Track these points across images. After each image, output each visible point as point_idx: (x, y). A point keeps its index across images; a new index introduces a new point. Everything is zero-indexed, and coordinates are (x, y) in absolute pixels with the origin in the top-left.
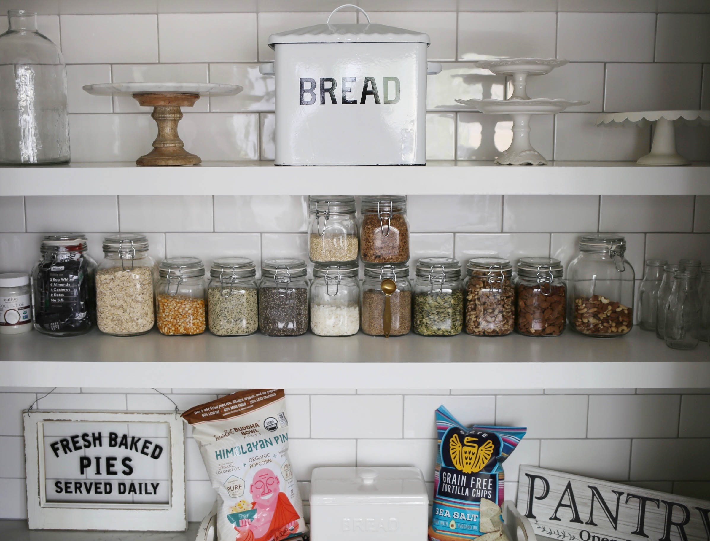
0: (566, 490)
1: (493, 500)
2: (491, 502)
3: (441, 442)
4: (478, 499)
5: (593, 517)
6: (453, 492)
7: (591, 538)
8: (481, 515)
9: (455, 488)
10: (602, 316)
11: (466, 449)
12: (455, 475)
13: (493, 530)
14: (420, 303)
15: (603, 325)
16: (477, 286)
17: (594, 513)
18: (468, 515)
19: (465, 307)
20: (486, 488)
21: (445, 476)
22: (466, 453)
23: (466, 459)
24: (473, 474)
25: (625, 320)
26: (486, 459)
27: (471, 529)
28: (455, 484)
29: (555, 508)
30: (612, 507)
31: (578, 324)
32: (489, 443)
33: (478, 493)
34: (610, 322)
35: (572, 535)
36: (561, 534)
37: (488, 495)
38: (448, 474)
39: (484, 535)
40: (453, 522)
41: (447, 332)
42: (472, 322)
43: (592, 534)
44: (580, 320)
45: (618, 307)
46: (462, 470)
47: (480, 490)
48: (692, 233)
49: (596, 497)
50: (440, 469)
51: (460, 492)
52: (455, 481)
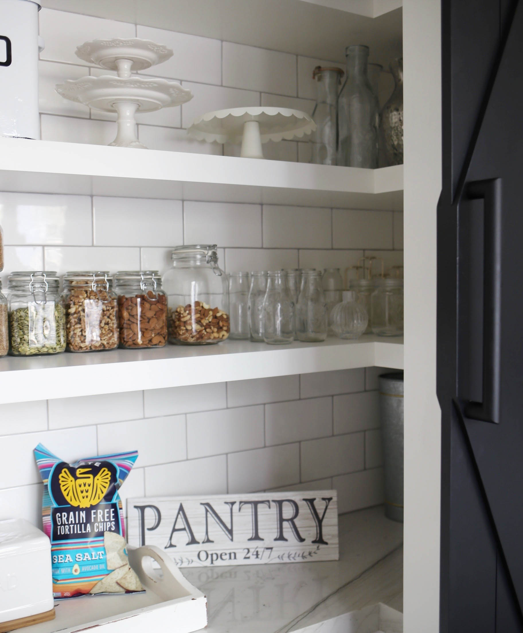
0: (179, 513)
1: (117, 531)
2: (115, 534)
3: (47, 482)
4: (101, 534)
5: (209, 534)
6: (72, 533)
7: (210, 557)
8: (107, 551)
9: (74, 527)
10: (205, 322)
11: (79, 481)
12: (72, 514)
13: (122, 565)
14: (20, 318)
15: (206, 331)
16: (81, 297)
17: (209, 530)
18: (93, 553)
19: (68, 322)
20: (108, 520)
21: (59, 517)
22: (80, 486)
23: (82, 492)
24: (93, 507)
25: (225, 324)
26: (105, 487)
27: (97, 569)
28: (73, 522)
29: (169, 536)
30: (227, 520)
31: (181, 333)
32: (104, 470)
33: (101, 527)
34: (212, 327)
35: (190, 559)
36: (178, 561)
37: (111, 527)
38: (63, 514)
39: (113, 572)
40: (76, 567)
41: (52, 348)
42: (77, 337)
43: (210, 553)
44: (184, 328)
45: (218, 312)
46: (79, 506)
47: (102, 524)
48: (262, 248)
49: (210, 513)
50: (50, 512)
51: (81, 530)
52: (73, 519)
